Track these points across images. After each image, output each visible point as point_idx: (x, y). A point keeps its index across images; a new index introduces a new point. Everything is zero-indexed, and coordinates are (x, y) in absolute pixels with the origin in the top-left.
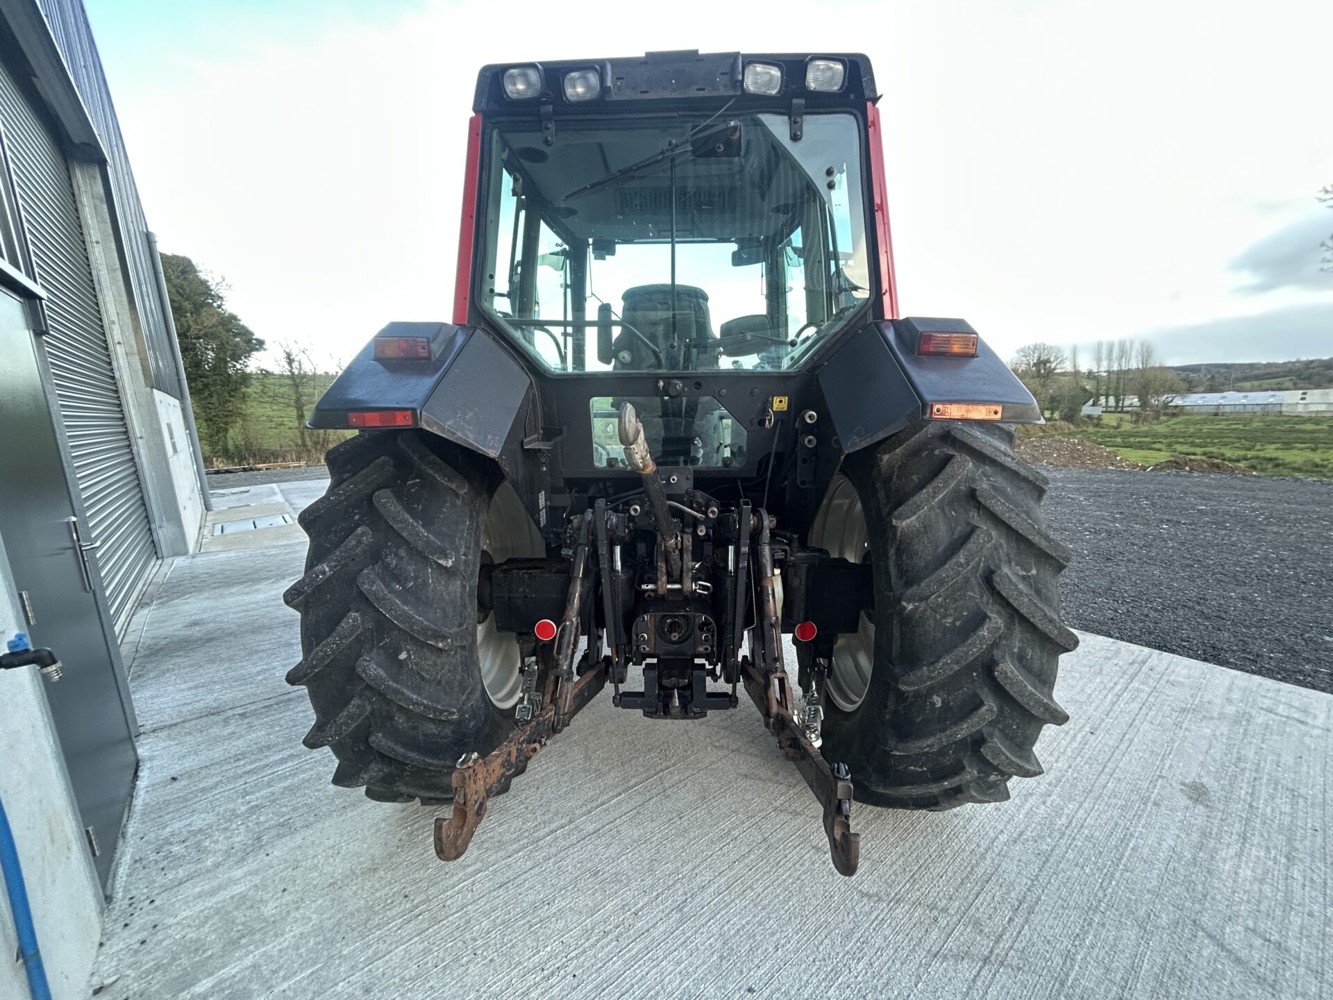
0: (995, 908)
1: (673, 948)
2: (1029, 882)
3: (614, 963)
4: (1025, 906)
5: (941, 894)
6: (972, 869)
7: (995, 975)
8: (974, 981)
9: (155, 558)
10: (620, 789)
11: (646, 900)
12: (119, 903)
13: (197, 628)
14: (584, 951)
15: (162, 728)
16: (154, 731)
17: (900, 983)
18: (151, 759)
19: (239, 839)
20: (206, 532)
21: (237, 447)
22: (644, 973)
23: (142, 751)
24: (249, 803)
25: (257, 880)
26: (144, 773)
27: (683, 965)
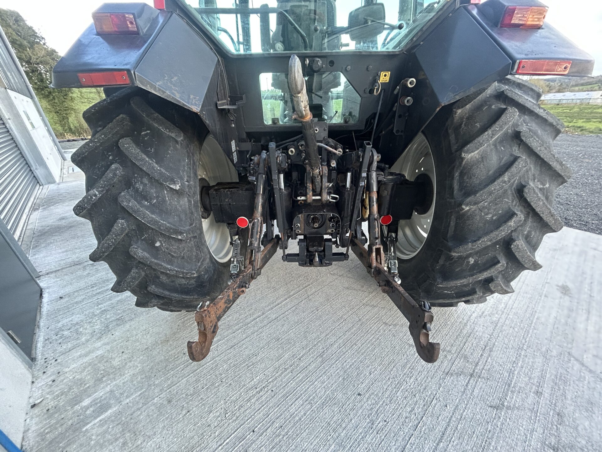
0: (474, 349)
1: (320, 375)
2: (489, 337)
3: (291, 384)
4: (488, 348)
5: (447, 343)
6: (461, 331)
7: (477, 382)
8: (467, 385)
9: (38, 185)
10: (286, 297)
11: (304, 352)
12: (40, 361)
13: (64, 221)
14: (276, 378)
15: (52, 272)
16: (47, 274)
17: (431, 388)
18: (48, 288)
19: (97, 327)
20: (65, 171)
21: (75, 127)
22: (306, 388)
23: (42, 285)
24: (100, 309)
25: (108, 347)
26: (45, 295)
27: (325, 383)
